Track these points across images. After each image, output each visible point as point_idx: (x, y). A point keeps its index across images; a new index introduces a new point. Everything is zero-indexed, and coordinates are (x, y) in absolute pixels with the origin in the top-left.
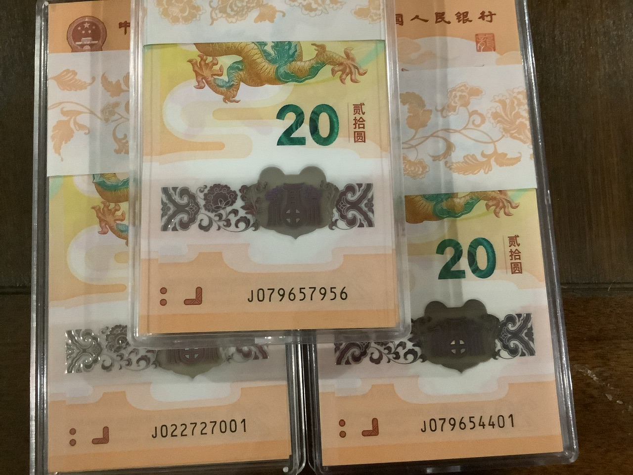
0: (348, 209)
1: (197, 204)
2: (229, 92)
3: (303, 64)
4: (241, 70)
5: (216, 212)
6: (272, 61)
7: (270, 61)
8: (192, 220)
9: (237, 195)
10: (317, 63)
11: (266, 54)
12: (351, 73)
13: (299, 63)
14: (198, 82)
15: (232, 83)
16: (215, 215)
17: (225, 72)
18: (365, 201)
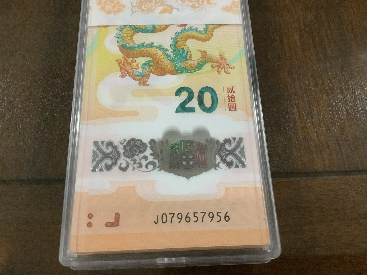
0: (227, 155)
1: (118, 152)
2: (143, 80)
3: (192, 62)
4: (151, 66)
5: (132, 157)
6: (172, 60)
7: (170, 60)
8: (114, 164)
9: (147, 146)
10: (202, 62)
11: (168, 56)
12: (224, 67)
13: (189, 62)
14: (122, 73)
15: (145, 74)
16: (131, 160)
17: (140, 67)
18: (239, 150)
